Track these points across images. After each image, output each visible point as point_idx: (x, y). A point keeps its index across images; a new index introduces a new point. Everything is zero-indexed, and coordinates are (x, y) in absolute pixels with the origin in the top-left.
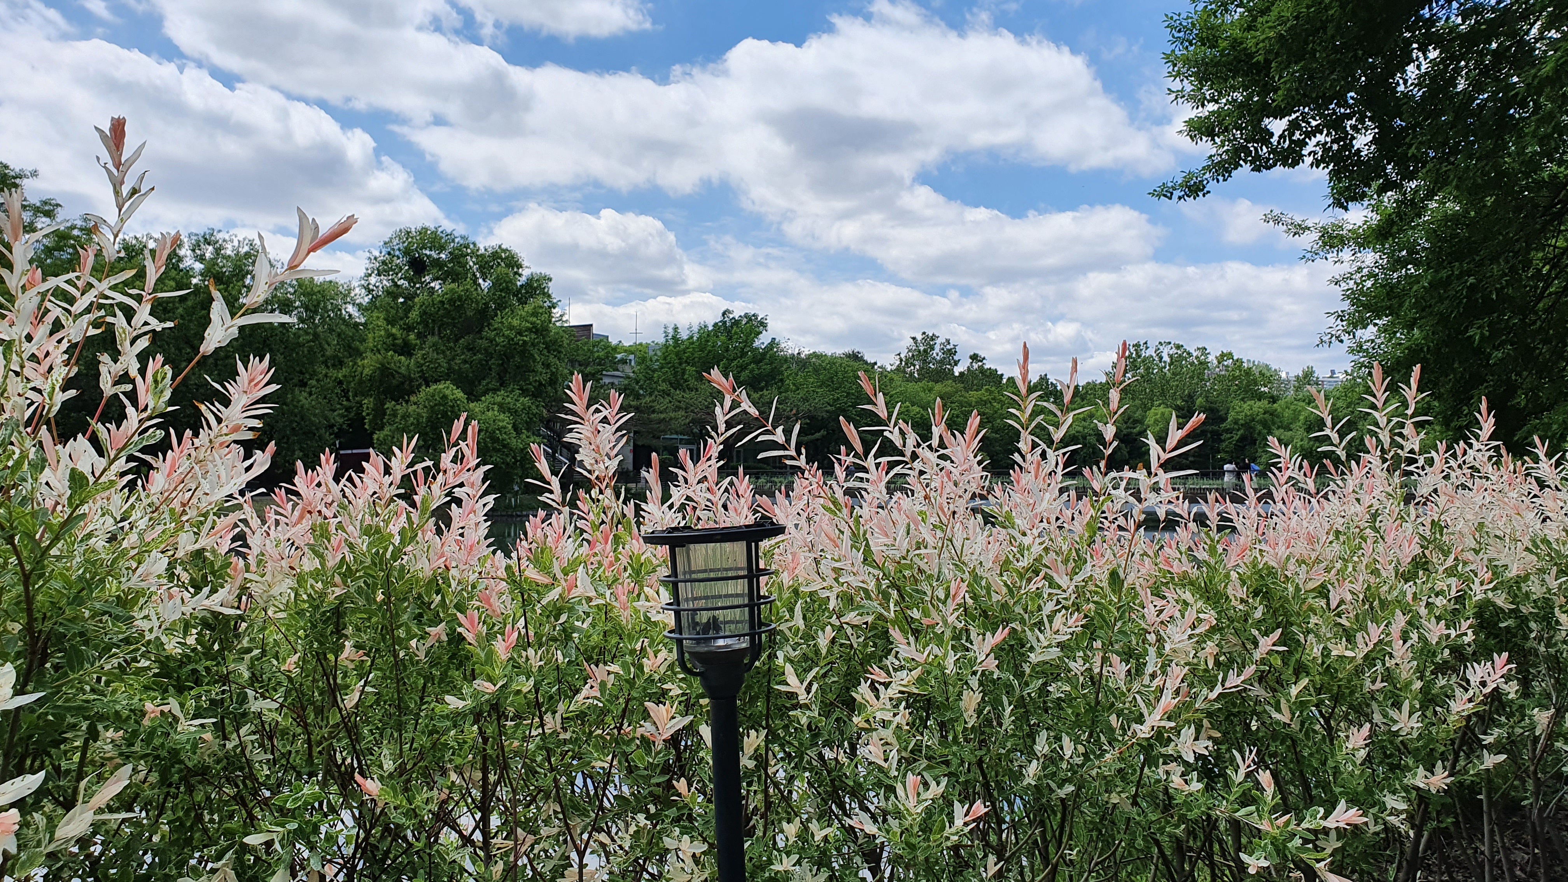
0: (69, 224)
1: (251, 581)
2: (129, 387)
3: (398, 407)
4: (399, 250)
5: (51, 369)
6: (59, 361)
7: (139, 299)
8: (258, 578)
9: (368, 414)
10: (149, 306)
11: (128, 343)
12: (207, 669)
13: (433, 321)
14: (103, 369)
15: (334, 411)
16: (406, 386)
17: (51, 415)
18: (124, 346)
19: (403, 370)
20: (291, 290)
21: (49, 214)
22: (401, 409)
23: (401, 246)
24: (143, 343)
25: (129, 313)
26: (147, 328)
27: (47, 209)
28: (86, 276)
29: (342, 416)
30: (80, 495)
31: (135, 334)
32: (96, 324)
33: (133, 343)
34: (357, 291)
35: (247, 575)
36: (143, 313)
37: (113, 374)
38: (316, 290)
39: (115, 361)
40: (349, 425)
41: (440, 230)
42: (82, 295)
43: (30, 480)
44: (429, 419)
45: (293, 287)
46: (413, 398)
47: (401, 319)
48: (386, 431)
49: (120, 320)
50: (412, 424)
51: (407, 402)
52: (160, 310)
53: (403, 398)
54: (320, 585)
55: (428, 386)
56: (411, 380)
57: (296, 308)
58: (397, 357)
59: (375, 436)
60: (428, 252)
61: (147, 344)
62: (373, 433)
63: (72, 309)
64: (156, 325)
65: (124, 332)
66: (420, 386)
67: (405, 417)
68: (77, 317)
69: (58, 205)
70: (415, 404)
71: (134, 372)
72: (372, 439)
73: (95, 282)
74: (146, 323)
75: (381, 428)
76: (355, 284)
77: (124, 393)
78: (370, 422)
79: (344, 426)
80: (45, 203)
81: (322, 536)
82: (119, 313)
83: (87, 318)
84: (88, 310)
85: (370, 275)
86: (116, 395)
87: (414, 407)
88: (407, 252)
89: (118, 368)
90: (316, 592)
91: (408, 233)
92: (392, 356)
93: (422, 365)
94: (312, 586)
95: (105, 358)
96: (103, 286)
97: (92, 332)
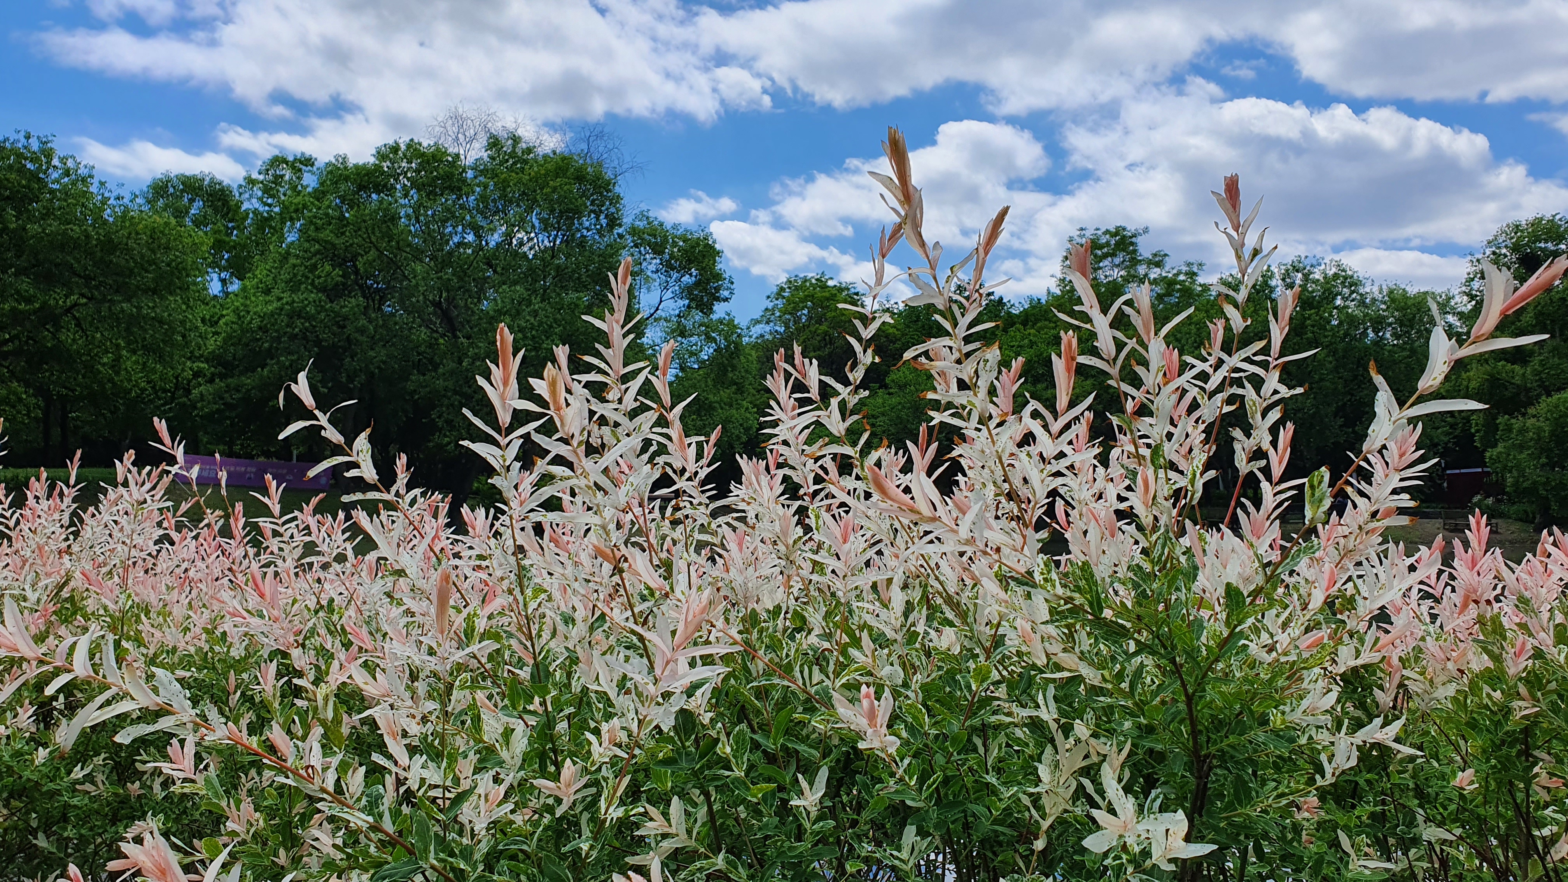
0: (1175, 271)
1: (1408, 678)
2: (1263, 463)
3: (1513, 421)
4: (1506, 247)
5: (1191, 450)
6: (1197, 441)
7: (1265, 365)
8: (1417, 677)
9: (1478, 431)
10: (1278, 374)
11: (1259, 416)
12: (1368, 782)
13: (1552, 321)
14: (1237, 446)
15: (1438, 428)
16: (1522, 397)
17: (1195, 502)
18: (1256, 419)
19: (1517, 380)
20: (1383, 307)
21: (1158, 264)
22: (1517, 423)
23: (1508, 243)
24: (1275, 415)
25: (1257, 383)
26: (1277, 397)
27: (1157, 261)
28: (1217, 352)
29: (1447, 434)
30: (1238, 615)
31: (1265, 405)
32: (1230, 401)
33: (1264, 416)
34: (1458, 299)
35: (1405, 672)
36: (1272, 381)
37: (1247, 450)
38: (1410, 303)
39: (1248, 436)
40: (1454, 443)
41: (1558, 217)
42: (1215, 371)
43: (1184, 590)
44: (1552, 433)
45: (1385, 303)
46: (1531, 411)
47: (1513, 323)
48: (1500, 448)
49: (1249, 391)
50: (1531, 439)
51: (1524, 415)
52: (1288, 376)
53: (1519, 411)
54: (1497, 695)
55: (1549, 395)
56: (1528, 390)
57: (1390, 324)
58: (1509, 366)
59: (1488, 454)
60: (1542, 245)
61: (1279, 416)
62: (1484, 451)
63: (1207, 387)
64: (1285, 392)
65: (1254, 404)
66: (1539, 396)
67: (1523, 431)
68: (1212, 395)
69: (1166, 255)
70: (1534, 416)
71: (1266, 445)
72: (1484, 457)
73: (1225, 357)
74: (1276, 392)
75: (1495, 446)
76: (1455, 291)
77: (1259, 469)
78: (1481, 438)
79: (1450, 445)
80: (1155, 255)
81: (1494, 631)
82: (1248, 385)
83: (1220, 397)
84: (1219, 389)
85: (1473, 280)
86: (1252, 473)
87: (1533, 420)
88: (1515, 248)
89: (1250, 444)
90: (1494, 703)
91: (1517, 226)
92: (1503, 366)
93: (1541, 372)
94: (1488, 695)
95: (1237, 433)
96: (1235, 360)
97: (1227, 409)
